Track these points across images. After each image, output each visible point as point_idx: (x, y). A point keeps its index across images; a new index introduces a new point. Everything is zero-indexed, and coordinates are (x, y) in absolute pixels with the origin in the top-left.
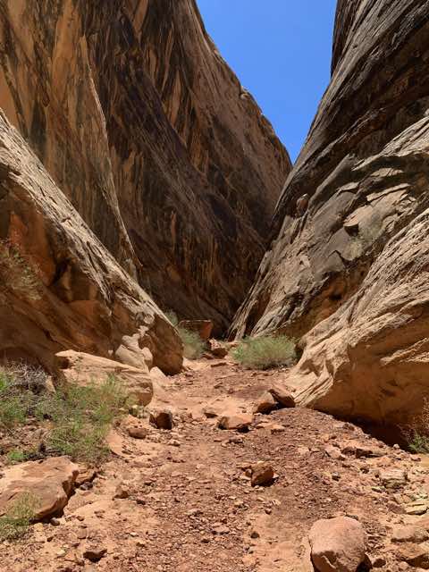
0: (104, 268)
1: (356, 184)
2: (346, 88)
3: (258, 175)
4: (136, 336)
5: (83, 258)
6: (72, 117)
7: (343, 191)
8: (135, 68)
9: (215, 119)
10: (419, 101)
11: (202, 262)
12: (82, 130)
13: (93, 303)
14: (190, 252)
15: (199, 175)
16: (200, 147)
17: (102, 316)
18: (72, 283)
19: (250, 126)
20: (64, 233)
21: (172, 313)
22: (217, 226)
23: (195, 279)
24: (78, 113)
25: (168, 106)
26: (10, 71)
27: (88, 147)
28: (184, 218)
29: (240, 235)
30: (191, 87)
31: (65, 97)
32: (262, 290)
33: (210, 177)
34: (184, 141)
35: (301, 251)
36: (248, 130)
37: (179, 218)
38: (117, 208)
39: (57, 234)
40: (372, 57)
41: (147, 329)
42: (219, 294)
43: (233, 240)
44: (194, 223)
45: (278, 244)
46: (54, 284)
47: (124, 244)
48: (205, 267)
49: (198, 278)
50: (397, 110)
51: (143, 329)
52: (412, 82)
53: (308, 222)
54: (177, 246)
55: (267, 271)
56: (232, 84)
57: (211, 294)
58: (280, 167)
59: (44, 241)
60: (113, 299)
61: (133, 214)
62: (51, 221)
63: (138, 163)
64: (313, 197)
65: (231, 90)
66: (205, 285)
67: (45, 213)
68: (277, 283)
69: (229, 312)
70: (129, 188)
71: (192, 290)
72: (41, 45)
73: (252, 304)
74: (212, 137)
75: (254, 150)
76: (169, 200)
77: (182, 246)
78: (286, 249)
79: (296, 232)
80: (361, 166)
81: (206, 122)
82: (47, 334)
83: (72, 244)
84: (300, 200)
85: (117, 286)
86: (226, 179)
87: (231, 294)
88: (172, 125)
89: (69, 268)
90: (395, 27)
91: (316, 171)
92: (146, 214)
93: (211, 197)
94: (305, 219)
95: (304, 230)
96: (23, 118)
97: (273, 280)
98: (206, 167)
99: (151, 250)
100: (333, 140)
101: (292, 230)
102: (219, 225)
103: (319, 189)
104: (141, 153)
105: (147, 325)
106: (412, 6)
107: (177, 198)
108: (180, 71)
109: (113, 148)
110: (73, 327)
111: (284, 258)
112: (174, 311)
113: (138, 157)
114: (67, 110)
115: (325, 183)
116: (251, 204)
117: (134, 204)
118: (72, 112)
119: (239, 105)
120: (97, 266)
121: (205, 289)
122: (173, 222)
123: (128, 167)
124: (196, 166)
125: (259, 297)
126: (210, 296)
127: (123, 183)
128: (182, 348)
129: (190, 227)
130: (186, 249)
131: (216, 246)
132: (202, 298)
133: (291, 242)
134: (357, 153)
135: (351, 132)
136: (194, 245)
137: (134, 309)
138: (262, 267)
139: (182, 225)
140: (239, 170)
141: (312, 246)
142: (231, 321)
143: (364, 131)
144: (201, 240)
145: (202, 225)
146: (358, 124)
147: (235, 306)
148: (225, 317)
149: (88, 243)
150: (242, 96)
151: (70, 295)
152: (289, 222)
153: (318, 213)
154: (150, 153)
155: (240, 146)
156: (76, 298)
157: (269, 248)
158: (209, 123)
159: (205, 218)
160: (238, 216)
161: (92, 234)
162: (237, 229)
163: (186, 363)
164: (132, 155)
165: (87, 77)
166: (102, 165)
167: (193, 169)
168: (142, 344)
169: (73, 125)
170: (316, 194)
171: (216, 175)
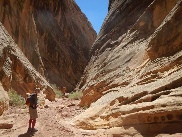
0: (36, 75)
1: (111, 48)
2: (109, 20)
3: (86, 40)
4: (42, 91)
5: (31, 74)
6: (27, 28)
7: (107, 50)
8: (46, 6)
9: (73, 22)
10: (127, 27)
11: (66, 68)
12: (29, 32)
13: (33, 83)
14: (63, 65)
15: (67, 39)
16: (67, 30)
17: (35, 86)
18: (29, 79)
19: (84, 24)
20: (28, 69)
21: (55, 85)
22: (72, 56)
23: (64, 73)
24: (28, 27)
25: (57, 18)
26: (10, 18)
27: (31, 36)
28: (61, 53)
29: (80, 59)
30: (65, 12)
31: (25, 23)
32: (84, 78)
33: (70, 40)
34: (62, 29)
35: (95, 66)
36: (83, 26)
37: (59, 54)
38: (39, 53)
39: (26, 69)
40: (116, 12)
41: (45, 89)
42: (72, 78)
43: (77, 60)
44: (64, 55)
45: (90, 64)
46: (25, 79)
47: (41, 64)
48: (67, 69)
49: (65, 73)
50: (122, 28)
51: (44, 89)
52: (126, 21)
53: (98, 58)
54: (58, 63)
55: (86, 72)
56: (78, 10)
57: (69, 78)
58: (94, 37)
59: (23, 71)
60: (37, 82)
61: (44, 52)
62: (25, 67)
63: (46, 36)
64: (100, 51)
65: (78, 13)
66: (67, 75)
67: (24, 65)
68: (88, 76)
69: (75, 84)
70: (43, 44)
71: (62, 77)
72: (19, 10)
73: (81, 82)
74: (71, 28)
75: (85, 32)
76: (56, 48)
77: (60, 62)
78: (92, 65)
79: (95, 61)
80: (112, 43)
81: (70, 23)
82: (23, 90)
83: (29, 71)
84: (96, 51)
85: (39, 79)
86: (76, 41)
87: (76, 78)
88: (58, 24)
89: (28, 76)
90: (122, 5)
91: (101, 43)
92: (48, 52)
93: (70, 47)
94: (97, 57)
95: (97, 60)
96: (13, 30)
97: (88, 75)
98: (69, 37)
99: (49, 64)
100: (106, 34)
101: (93, 60)
102: (73, 56)
103: (101, 48)
104: (48, 33)
105: (45, 88)
106: (125, 1)
107: (59, 47)
108: (61, 7)
109: (38, 31)
110: (28, 89)
111: (91, 68)
112: (56, 84)
113: (46, 35)
114: (25, 26)
115: (103, 47)
116: (84, 49)
117: (44, 49)
118: (27, 26)
119: (81, 18)
120: (34, 75)
121: (67, 77)
122: (57, 55)
123: (43, 37)
124: (66, 36)
125: (83, 80)
126: (69, 79)
127: (41, 42)
128: (55, 95)
129: (63, 56)
130: (61, 63)
131: (72, 63)
132: (66, 79)
133: (93, 64)
134: (111, 39)
135: (110, 33)
136: (64, 62)
137: (42, 84)
138: (85, 71)
139: (60, 56)
140: (80, 38)
141: (99, 65)
142: (75, 87)
143: (114, 33)
144: (66, 61)
145: (67, 56)
146: (112, 31)
147: (77, 82)
148: (74, 86)
149: (32, 70)
150: (82, 15)
151: (28, 82)
152: (93, 57)
153: (101, 55)
154: (50, 33)
155: (81, 31)
156: (29, 82)
157: (87, 65)
158: (71, 23)
159: (68, 54)
160: (79, 53)
161: (33, 67)
162: (79, 57)
163: (56, 99)
164: (44, 34)
165: (31, 16)
166: (35, 41)
167: (65, 37)
168: (44, 93)
169: (27, 30)
170: (101, 50)
171: (72, 40)
